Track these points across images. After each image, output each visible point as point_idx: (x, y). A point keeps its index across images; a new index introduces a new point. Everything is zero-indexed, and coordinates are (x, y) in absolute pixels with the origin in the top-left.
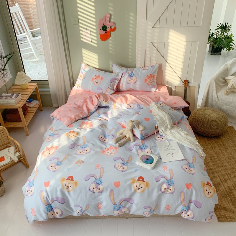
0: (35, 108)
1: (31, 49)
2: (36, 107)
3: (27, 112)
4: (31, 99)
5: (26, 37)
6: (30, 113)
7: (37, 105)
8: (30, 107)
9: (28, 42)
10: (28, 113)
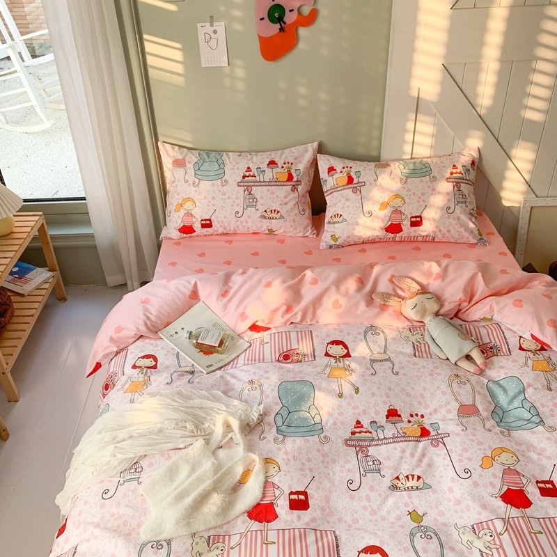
0: (40, 299)
1: (26, 92)
2: (43, 292)
3: (12, 315)
4: (27, 265)
5: (8, 58)
6: (21, 319)
7: (47, 286)
8: (22, 295)
9: (16, 72)
10: (15, 320)
